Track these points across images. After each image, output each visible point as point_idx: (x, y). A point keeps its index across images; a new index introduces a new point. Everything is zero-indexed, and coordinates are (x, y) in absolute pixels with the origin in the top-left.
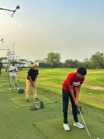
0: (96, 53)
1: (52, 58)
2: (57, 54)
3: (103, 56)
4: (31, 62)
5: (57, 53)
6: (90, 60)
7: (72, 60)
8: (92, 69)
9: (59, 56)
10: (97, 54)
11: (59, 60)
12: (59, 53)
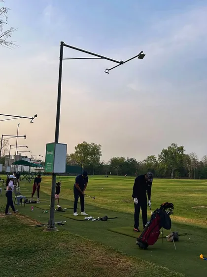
0: (170, 145)
1: (84, 154)
2: (94, 146)
3: (182, 153)
4: (40, 161)
5: (94, 144)
6: (159, 159)
7: (123, 159)
8: (162, 177)
9: (98, 150)
10: (171, 147)
11: (98, 159)
12: (98, 145)
